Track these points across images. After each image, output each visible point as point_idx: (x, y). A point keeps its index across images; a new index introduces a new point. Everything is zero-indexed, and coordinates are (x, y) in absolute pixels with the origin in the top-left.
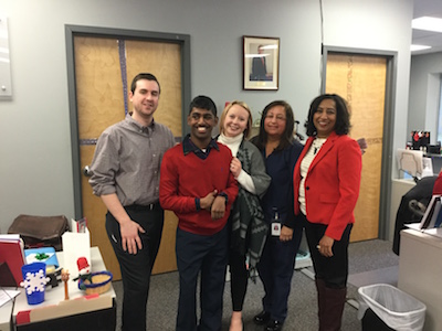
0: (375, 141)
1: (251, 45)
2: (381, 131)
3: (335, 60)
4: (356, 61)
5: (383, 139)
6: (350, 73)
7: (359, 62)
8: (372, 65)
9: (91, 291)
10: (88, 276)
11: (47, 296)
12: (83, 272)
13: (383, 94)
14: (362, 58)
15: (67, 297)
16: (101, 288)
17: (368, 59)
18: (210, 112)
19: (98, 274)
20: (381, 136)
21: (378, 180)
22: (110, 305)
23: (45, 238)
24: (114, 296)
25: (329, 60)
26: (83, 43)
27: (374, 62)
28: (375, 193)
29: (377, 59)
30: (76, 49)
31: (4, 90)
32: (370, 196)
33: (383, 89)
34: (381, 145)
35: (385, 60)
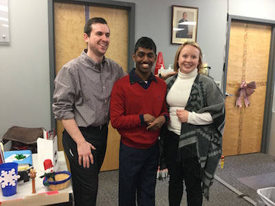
0: (261, 84)
1: (178, 12)
2: (266, 77)
3: (236, 26)
4: (251, 27)
5: (267, 83)
6: (246, 35)
7: (253, 28)
8: (262, 31)
9: (53, 187)
10: (53, 175)
11: (19, 189)
12: (48, 171)
13: (268, 51)
14: (255, 25)
15: (34, 191)
16: (62, 185)
17: (259, 26)
18: (152, 51)
19: (60, 173)
20: (266, 81)
21: (262, 112)
22: (68, 200)
23: (29, 143)
24: (72, 192)
25: (232, 25)
26: (60, 7)
27: (263, 29)
28: (260, 121)
29: (265, 27)
30: (55, 11)
31: (4, 38)
32: (257, 123)
33: (269, 48)
34: (265, 87)
35: (270, 27)
